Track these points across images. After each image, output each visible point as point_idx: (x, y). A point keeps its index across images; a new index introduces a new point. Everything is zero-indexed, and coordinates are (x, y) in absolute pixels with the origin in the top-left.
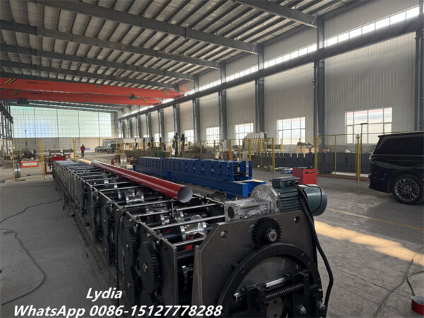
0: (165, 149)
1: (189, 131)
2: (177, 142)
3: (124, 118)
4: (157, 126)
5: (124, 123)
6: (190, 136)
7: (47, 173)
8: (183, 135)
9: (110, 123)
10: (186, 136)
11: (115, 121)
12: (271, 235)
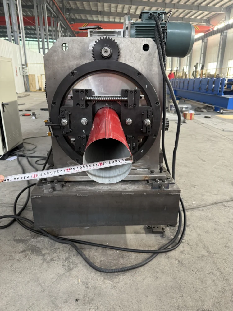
12: (104, 50)
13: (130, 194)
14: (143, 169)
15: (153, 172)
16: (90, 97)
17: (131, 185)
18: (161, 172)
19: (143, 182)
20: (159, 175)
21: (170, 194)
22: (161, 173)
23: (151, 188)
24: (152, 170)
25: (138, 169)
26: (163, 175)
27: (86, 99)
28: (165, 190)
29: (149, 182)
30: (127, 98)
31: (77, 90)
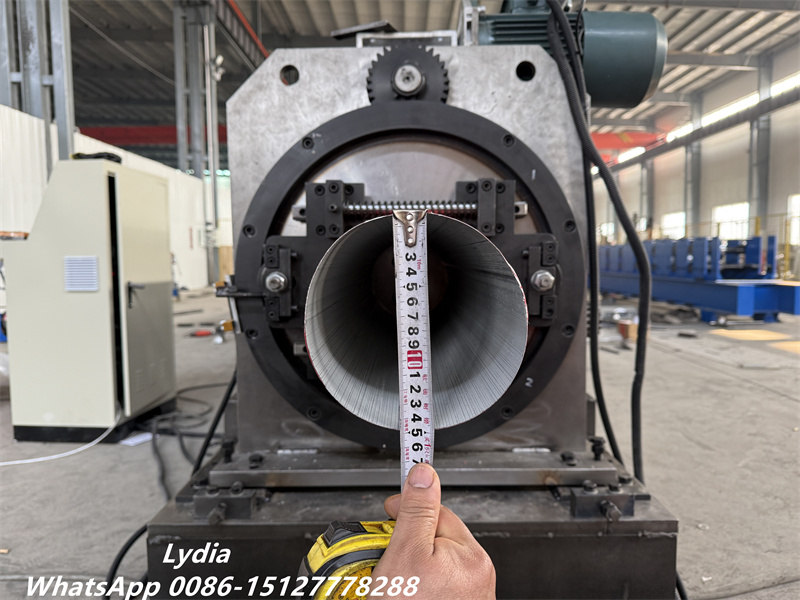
12: (402, 74)
13: (494, 534)
14: (533, 450)
15: (571, 458)
16: (359, 204)
17: (495, 502)
18: (597, 458)
19: (539, 494)
20: (593, 469)
21: (640, 535)
22: (598, 463)
23: (568, 512)
24: (564, 450)
25: (516, 450)
26: (606, 466)
27: (348, 210)
28: (622, 519)
29: (559, 495)
30: (474, 206)
31: (320, 188)
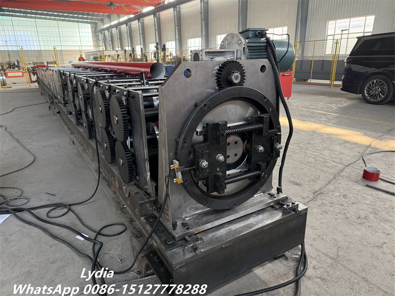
0: (146, 61)
1: (170, 43)
2: (158, 53)
3: (104, 29)
4: (138, 38)
5: (104, 35)
6: (172, 47)
7: (32, 82)
8: (164, 46)
9: (90, 34)
10: (167, 47)
11: (96, 32)
12: (235, 76)
13: (270, 226)
14: (259, 194)
15: (274, 195)
18: (278, 193)
19: (269, 209)
20: (282, 197)
21: (300, 214)
23: (281, 213)
24: (267, 192)
29: (275, 208)
30: (262, 125)
31: (214, 125)
